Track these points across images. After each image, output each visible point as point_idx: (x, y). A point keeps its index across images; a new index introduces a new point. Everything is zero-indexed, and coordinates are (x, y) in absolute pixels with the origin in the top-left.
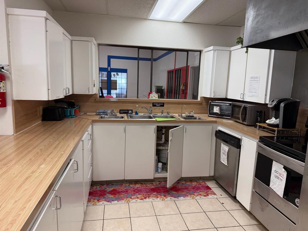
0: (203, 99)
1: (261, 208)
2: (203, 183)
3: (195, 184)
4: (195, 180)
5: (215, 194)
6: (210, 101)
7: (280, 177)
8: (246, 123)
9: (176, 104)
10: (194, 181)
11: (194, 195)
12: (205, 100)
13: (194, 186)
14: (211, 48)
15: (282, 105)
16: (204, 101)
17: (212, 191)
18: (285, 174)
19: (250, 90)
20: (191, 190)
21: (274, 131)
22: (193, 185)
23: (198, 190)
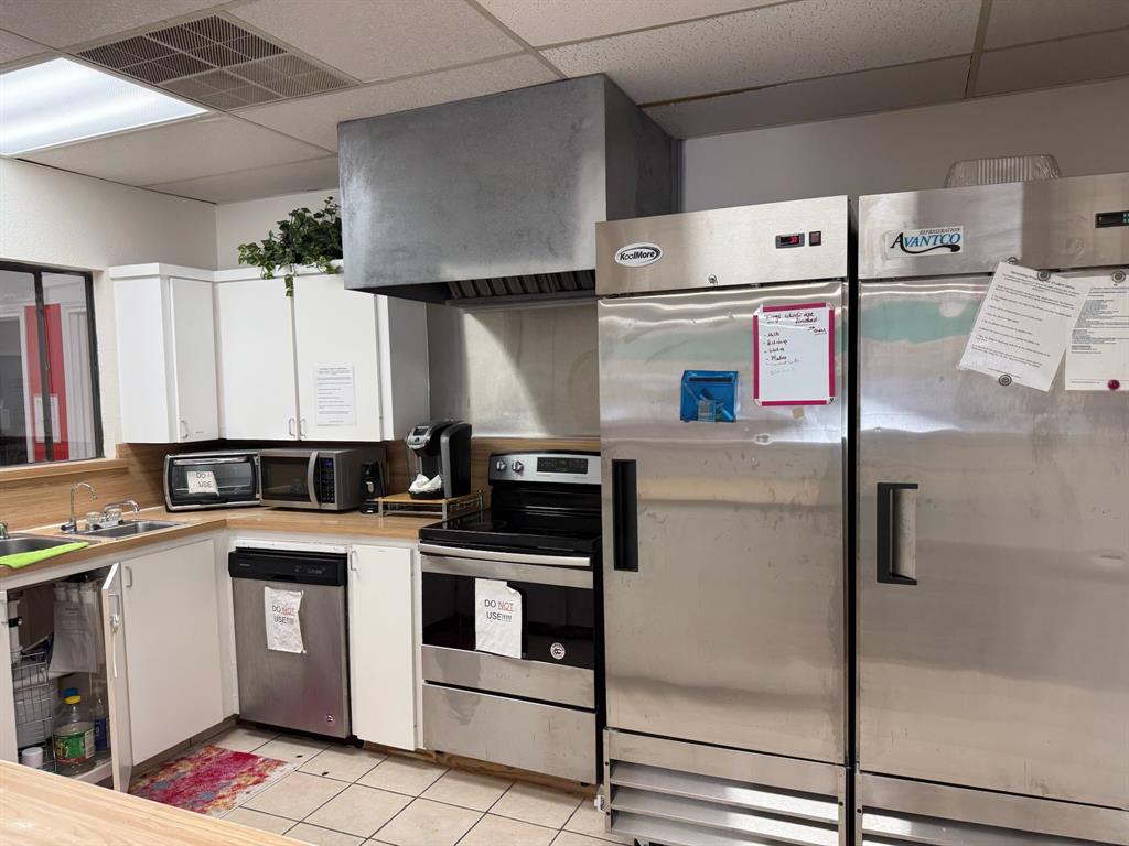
0: (129, 451)
1: (458, 718)
2: (214, 753)
3: (189, 768)
4: (178, 757)
5: (279, 763)
6: (169, 457)
7: (502, 612)
8: (333, 507)
9: (25, 485)
10: (177, 761)
11: (223, 797)
12: (136, 455)
13: (189, 774)
14: (154, 268)
15: (444, 439)
16: (133, 459)
17: (261, 759)
18: (516, 599)
19: (321, 407)
20: (194, 792)
21: (439, 508)
22: (185, 773)
23: (218, 780)
